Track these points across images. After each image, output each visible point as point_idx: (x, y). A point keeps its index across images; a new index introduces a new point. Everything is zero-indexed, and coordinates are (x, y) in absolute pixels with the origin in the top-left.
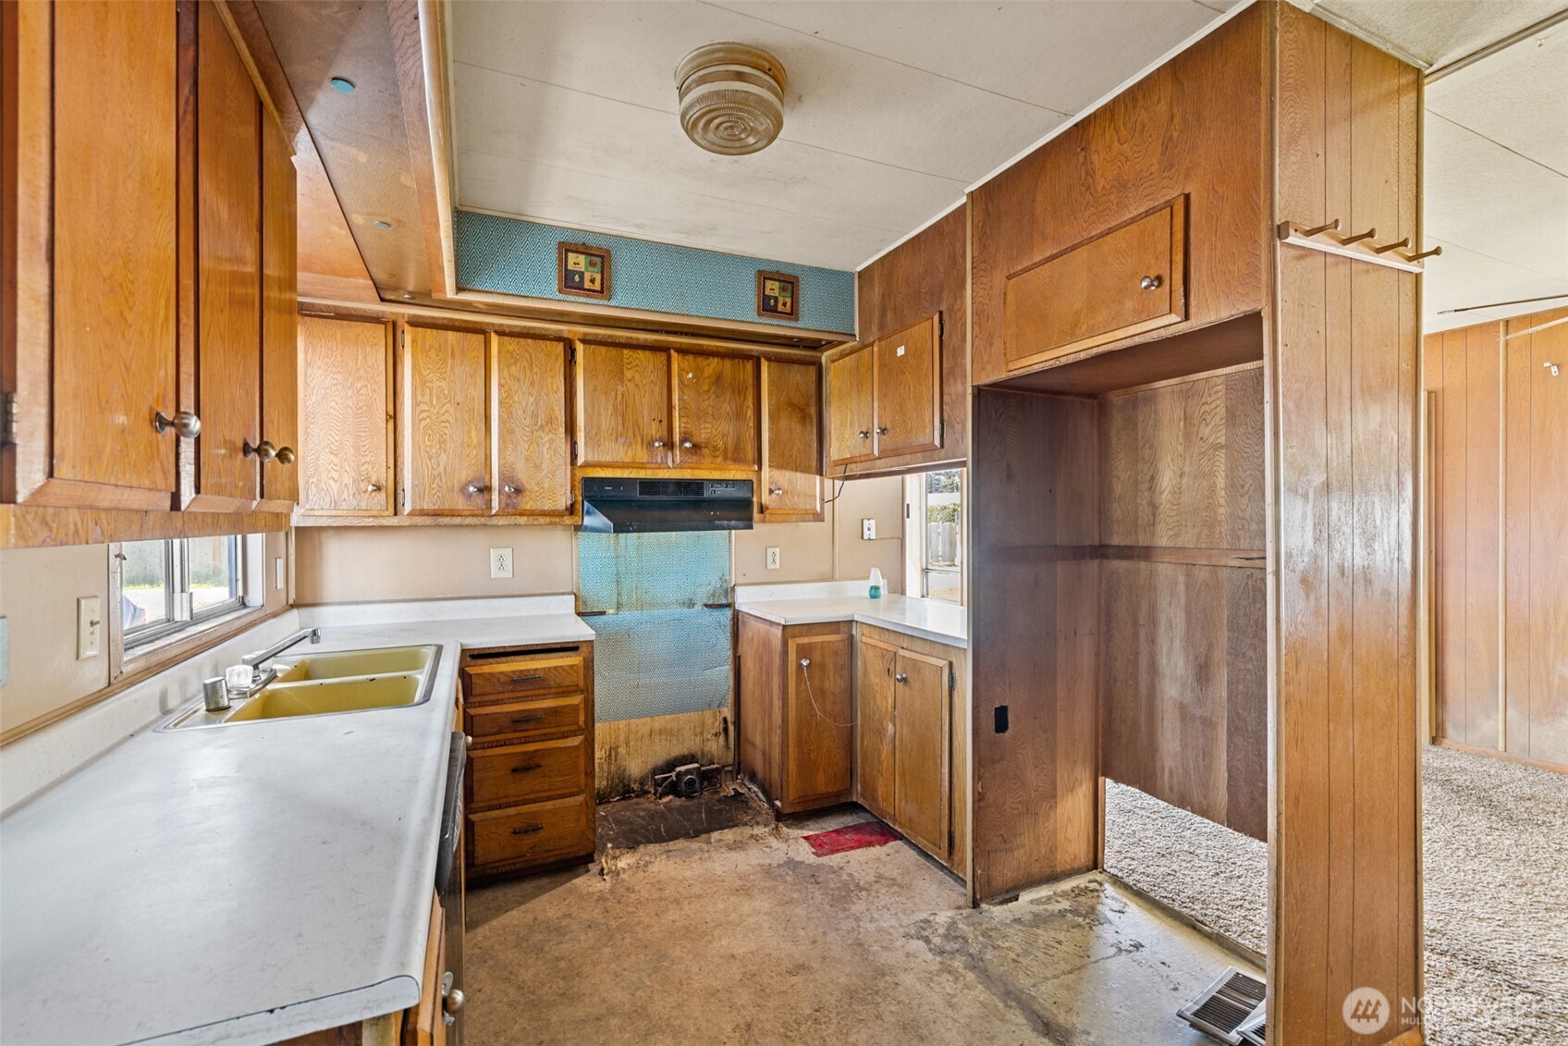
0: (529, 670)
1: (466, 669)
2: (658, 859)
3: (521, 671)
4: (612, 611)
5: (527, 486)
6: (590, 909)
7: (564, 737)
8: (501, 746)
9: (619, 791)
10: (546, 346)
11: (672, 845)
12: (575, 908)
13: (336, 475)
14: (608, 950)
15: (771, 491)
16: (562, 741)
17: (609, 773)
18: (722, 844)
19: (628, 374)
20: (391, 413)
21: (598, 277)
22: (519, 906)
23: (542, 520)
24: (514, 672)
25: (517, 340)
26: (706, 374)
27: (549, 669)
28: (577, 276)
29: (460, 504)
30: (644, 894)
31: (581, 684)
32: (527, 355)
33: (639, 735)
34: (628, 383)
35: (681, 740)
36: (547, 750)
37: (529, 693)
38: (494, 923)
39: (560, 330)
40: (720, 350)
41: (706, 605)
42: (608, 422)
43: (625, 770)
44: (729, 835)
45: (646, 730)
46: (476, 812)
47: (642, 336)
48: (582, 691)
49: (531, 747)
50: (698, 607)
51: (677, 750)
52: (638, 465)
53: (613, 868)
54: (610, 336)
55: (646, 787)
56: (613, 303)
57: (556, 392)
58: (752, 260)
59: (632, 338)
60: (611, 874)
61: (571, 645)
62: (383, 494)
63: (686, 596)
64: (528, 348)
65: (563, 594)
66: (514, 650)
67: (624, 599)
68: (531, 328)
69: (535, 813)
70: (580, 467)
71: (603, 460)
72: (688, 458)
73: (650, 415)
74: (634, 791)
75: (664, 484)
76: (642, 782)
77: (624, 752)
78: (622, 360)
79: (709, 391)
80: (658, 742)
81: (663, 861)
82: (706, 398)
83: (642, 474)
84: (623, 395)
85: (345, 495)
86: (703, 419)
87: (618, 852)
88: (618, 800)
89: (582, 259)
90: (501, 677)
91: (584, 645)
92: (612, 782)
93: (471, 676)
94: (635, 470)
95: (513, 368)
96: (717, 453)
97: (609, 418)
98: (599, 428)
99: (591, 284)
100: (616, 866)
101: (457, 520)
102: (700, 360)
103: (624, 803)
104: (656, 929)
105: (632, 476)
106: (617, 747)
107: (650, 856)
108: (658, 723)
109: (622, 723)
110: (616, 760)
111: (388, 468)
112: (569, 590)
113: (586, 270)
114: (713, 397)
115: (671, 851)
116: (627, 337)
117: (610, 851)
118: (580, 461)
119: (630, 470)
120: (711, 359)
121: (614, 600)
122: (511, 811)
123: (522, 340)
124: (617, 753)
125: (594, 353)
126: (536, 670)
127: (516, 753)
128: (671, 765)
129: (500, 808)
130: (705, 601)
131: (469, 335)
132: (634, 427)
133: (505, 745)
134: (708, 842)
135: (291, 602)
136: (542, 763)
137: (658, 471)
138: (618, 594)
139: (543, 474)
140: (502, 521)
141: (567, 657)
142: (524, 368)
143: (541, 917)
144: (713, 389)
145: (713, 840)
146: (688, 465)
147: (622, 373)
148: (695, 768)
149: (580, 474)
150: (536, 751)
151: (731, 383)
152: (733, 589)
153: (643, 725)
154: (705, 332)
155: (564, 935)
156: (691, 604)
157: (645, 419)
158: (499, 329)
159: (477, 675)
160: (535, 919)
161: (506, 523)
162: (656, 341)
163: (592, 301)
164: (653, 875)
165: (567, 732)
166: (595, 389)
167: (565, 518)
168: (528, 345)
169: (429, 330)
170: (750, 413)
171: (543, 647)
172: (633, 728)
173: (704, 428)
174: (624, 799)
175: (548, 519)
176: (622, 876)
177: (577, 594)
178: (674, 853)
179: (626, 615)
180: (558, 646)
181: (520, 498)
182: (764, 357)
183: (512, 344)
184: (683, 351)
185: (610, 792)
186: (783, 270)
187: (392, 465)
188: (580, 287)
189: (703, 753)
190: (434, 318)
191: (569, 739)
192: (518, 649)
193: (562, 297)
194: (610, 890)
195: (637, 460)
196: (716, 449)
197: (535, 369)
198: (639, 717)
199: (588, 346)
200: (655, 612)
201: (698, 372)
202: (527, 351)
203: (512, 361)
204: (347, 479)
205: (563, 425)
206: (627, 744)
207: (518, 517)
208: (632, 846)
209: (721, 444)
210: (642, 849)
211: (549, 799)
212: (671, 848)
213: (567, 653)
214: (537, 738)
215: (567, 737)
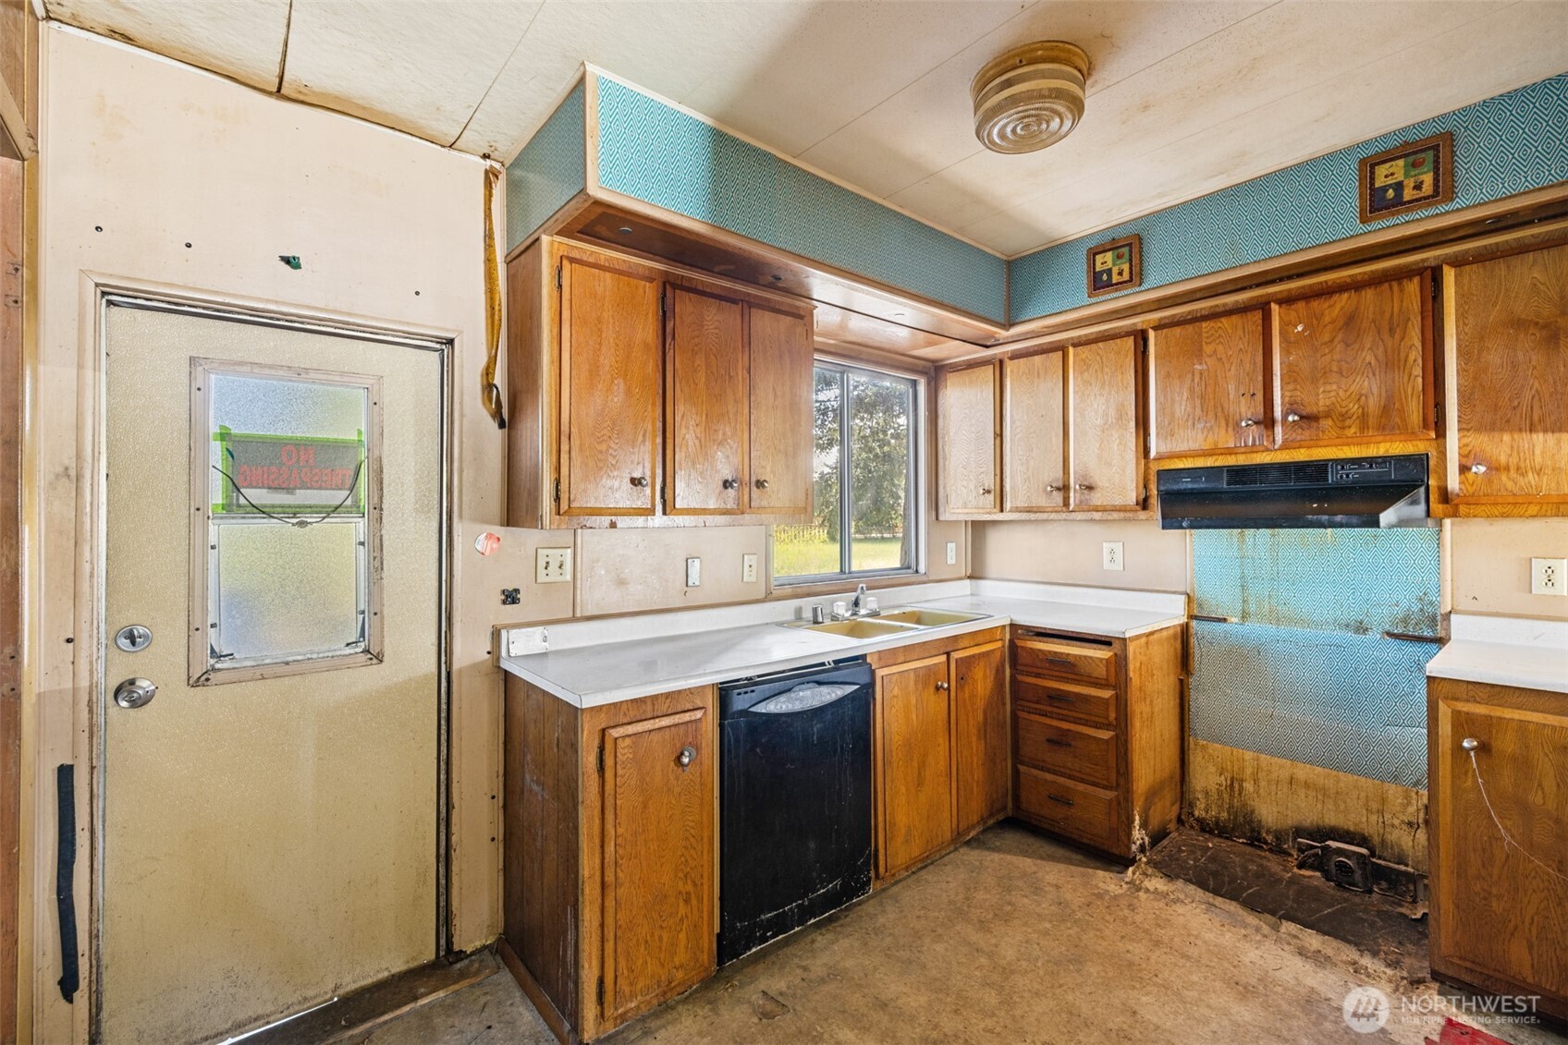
0: (1062, 654)
1: (1016, 641)
2: (1194, 905)
3: (1056, 653)
4: (1234, 620)
5: (1099, 484)
6: (1079, 894)
7: (1096, 727)
8: (1043, 715)
9: (1245, 833)
10: (1117, 344)
11: (1219, 901)
12: (1070, 886)
13: (965, 483)
14: (1048, 925)
15: (1464, 469)
16: (1093, 730)
17: (1231, 806)
18: (1294, 941)
19: (1208, 349)
20: (998, 432)
21: (1126, 267)
22: (1037, 859)
23: (1115, 515)
24: (1050, 652)
25: (1089, 346)
26: (1327, 319)
27: (1080, 656)
28: (1105, 275)
29: (1042, 501)
30: (1139, 918)
31: (1112, 680)
32: (1098, 358)
33: (1274, 776)
34: (1208, 360)
35: (1342, 807)
36: (1078, 733)
37: (1064, 675)
38: (1009, 857)
39: (1134, 324)
40: (1359, 278)
41: (1390, 634)
42: (1183, 407)
43: (1253, 812)
44: (1313, 940)
45: (1285, 774)
46: (1023, 765)
47: (1230, 300)
48: (1114, 688)
49: (1065, 725)
50: (1374, 635)
51: (1332, 819)
52: (1222, 451)
53: (1138, 882)
54: (1189, 313)
55: (1285, 846)
56: (1145, 286)
57: (1126, 388)
58: (1348, 151)
59: (1217, 306)
60: (1132, 886)
61: (1103, 639)
62: (992, 496)
63: (1353, 616)
64: (1100, 352)
65: (1174, 593)
66: (1053, 632)
67: (1252, 608)
68: (1105, 330)
69: (1068, 789)
70: (1154, 459)
71: (1178, 449)
72: (1299, 435)
73: (1237, 389)
74: (1266, 843)
75: (1262, 469)
76: (1279, 836)
77: (1252, 789)
78: (1200, 335)
79: (1332, 341)
80: (1303, 796)
81: (1198, 910)
82: (1327, 351)
83: (1231, 461)
84: (1201, 374)
85: (970, 498)
86: (1321, 381)
87: (1150, 871)
88: (1243, 843)
89: (1109, 256)
90: (1040, 654)
91: (1117, 642)
92: (1235, 818)
93: (1017, 646)
94: (1221, 457)
95: (1086, 374)
96: (1348, 422)
97: (1184, 403)
98: (1173, 415)
99: (1119, 277)
100: (1142, 882)
101: (1044, 516)
102: (1315, 304)
103: (1249, 849)
104: (1105, 944)
105: (1217, 464)
106: (1242, 780)
107: (1186, 896)
108: (1303, 772)
109: (1249, 755)
110: (1240, 794)
111: (995, 475)
112: (1182, 589)
113: (1114, 265)
114: (1340, 347)
115: (1215, 906)
116: (1211, 307)
117: (1143, 865)
118: (1153, 454)
119: (1214, 458)
120: (1336, 297)
121: (1239, 606)
122: (1049, 777)
123: (1094, 346)
124: (1241, 787)
125: (1166, 337)
126: (1068, 654)
127: (1051, 726)
128: (1323, 833)
129: (1042, 770)
130: (1387, 627)
131: (1051, 354)
132: (1215, 407)
133: (1046, 716)
134: (1276, 928)
135: (968, 574)
136: (1073, 743)
137: (1255, 455)
138: (1244, 601)
139: (1114, 470)
140: (1079, 516)
141: (1100, 649)
142: (1096, 371)
143: (1040, 875)
144: (1340, 337)
145: (1283, 929)
146: (1297, 445)
147: (1201, 350)
148: (1362, 855)
149: (1154, 467)
150: (1068, 730)
151: (1374, 321)
152: (1447, 616)
153: (1282, 768)
154: (1307, 269)
155: (1036, 894)
156: (1361, 628)
157: (1231, 396)
158: (1076, 341)
159: (1022, 647)
160: (1035, 873)
161: (1084, 518)
162: (1252, 298)
163: (1123, 293)
164: (1172, 912)
165: (1100, 723)
166: (1168, 375)
167: (1139, 513)
168: (1100, 348)
169: (1022, 360)
170: (1415, 355)
171: (1077, 636)
172: (1264, 765)
173: (1324, 392)
174: (1251, 845)
175: (1122, 515)
176: (1141, 894)
177: (1191, 595)
178: (1218, 910)
179: (1255, 628)
180: (1092, 638)
181: (1092, 494)
182: (1447, 264)
183: (1085, 352)
184: (1286, 301)
185: (1233, 829)
186: (1410, 137)
187: (998, 472)
188: (1109, 284)
189: (1383, 840)
190: (1028, 347)
191: (1100, 731)
192: (1059, 633)
193: (1093, 300)
194: (1115, 895)
195: (1220, 446)
196: (1344, 416)
197: (1106, 370)
198: (1272, 754)
199: (1160, 332)
200: (1298, 630)
201: (1313, 324)
202: (1098, 354)
203: (1085, 367)
204: (972, 486)
205: (1134, 419)
206: (1256, 781)
207: (1094, 513)
208: (1170, 877)
209: (1354, 408)
210: (1180, 884)
211: (1082, 781)
212: (1217, 904)
213: (1100, 646)
214: (1072, 719)
215: (1100, 728)
